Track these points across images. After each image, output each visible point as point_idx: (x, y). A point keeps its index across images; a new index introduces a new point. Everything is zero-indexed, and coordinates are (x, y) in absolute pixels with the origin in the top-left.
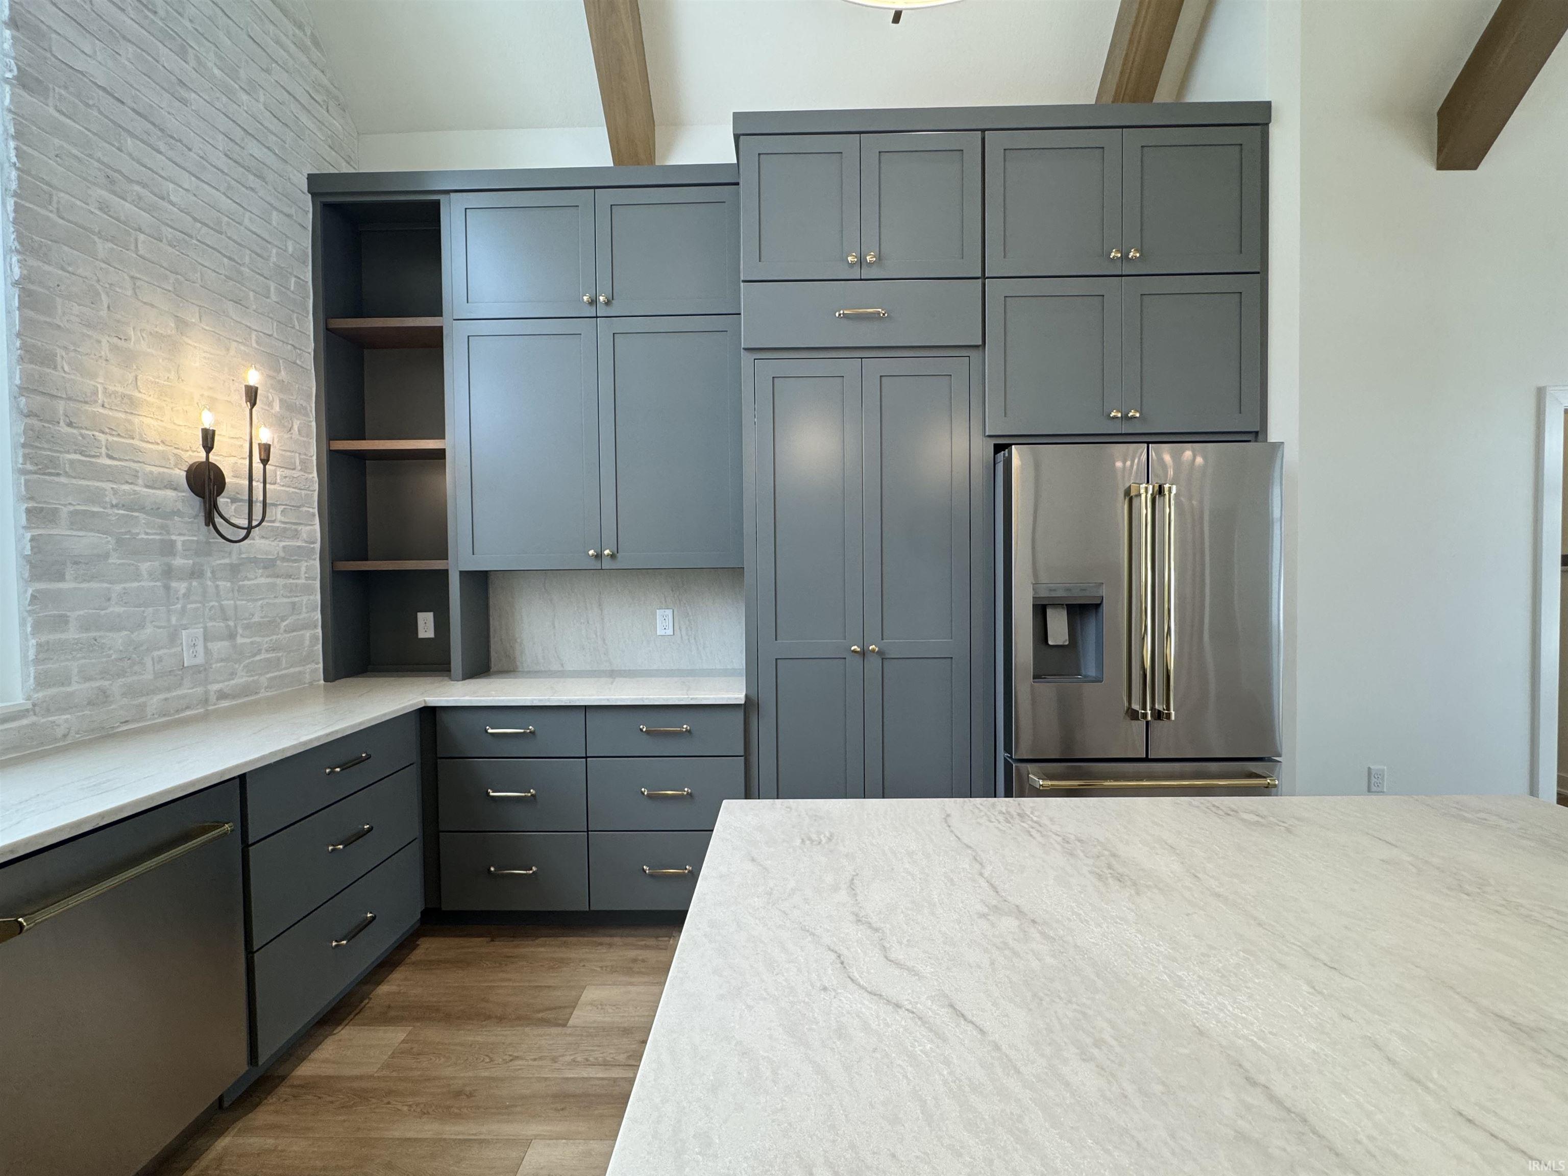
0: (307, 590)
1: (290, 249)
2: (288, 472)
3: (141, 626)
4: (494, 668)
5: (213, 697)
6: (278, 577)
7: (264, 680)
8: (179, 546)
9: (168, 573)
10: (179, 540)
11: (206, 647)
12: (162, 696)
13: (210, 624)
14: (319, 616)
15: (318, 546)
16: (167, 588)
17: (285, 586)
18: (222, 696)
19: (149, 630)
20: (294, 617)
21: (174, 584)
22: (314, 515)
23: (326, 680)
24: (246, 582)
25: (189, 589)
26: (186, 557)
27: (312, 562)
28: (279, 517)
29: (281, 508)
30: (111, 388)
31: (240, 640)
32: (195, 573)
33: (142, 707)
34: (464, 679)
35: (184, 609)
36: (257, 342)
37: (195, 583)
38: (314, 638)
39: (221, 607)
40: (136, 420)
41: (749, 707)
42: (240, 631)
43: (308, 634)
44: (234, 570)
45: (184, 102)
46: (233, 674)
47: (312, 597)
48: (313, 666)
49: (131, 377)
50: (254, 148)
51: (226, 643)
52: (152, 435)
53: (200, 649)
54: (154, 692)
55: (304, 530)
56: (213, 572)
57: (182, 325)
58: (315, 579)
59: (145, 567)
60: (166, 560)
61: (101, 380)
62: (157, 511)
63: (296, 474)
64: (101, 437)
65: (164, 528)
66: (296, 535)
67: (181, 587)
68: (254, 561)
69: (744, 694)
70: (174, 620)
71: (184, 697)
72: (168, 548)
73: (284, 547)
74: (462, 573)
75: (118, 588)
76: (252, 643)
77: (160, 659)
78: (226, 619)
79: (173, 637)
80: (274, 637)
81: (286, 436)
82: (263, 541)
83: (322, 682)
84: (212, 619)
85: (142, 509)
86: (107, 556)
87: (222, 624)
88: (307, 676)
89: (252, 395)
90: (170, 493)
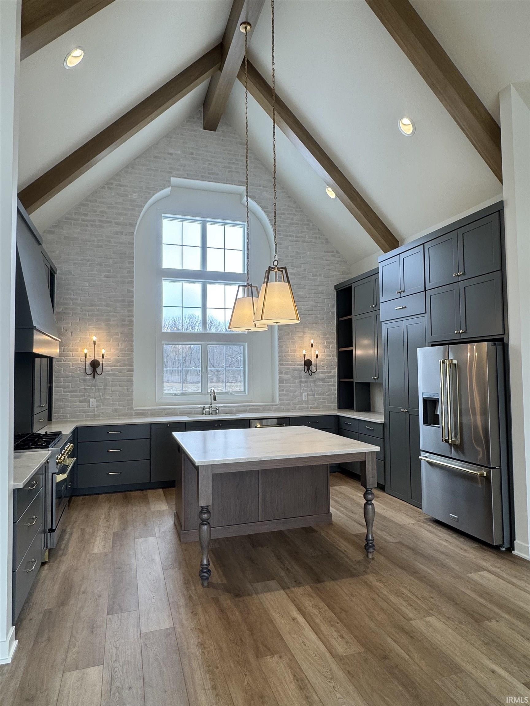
0: (333, 386)
1: (330, 306)
2: (328, 358)
3: (296, 392)
4: (371, 410)
5: (309, 408)
6: (326, 382)
7: (321, 406)
8: (303, 376)
9: (301, 382)
10: (303, 375)
11: (308, 397)
12: (299, 406)
13: (309, 393)
14: (336, 392)
15: (336, 375)
16: (300, 385)
17: (327, 385)
18: (311, 408)
19: (297, 393)
20: (329, 392)
21: (302, 384)
22: (335, 367)
23: (338, 408)
24: (318, 384)
25: (305, 385)
26: (304, 379)
27: (334, 379)
28: (326, 369)
29: (326, 367)
30: (292, 349)
31: (315, 396)
32: (306, 382)
33: (295, 407)
34: (356, 411)
35: (304, 389)
36: (321, 331)
37: (306, 384)
38: (335, 398)
39: (312, 389)
40: (295, 354)
41: (384, 424)
42: (316, 394)
43: (333, 396)
44: (314, 381)
45: (306, 289)
46: (314, 404)
47: (335, 388)
48: (334, 404)
49: (295, 346)
50: (320, 288)
51: (312, 397)
52: (298, 356)
53: (306, 397)
54: (298, 405)
55: (333, 371)
56: (310, 382)
57: (304, 333)
58: (335, 383)
59: (297, 381)
60: (301, 379)
61: (290, 348)
62: (298, 370)
63: (330, 358)
64: (290, 358)
65: (300, 373)
66: (330, 372)
67: (303, 385)
68: (320, 379)
69: (383, 420)
70: (302, 391)
71: (303, 406)
72: (301, 377)
73: (327, 376)
74: (356, 383)
75: (292, 385)
76: (318, 397)
77: (299, 399)
78: (312, 392)
79: (301, 395)
80: (324, 396)
81: (328, 349)
82: (322, 375)
83: (337, 409)
84: (309, 391)
85: (296, 370)
86: (290, 379)
87: (311, 393)
88: (333, 407)
89: (312, 345)
90: (301, 366)
